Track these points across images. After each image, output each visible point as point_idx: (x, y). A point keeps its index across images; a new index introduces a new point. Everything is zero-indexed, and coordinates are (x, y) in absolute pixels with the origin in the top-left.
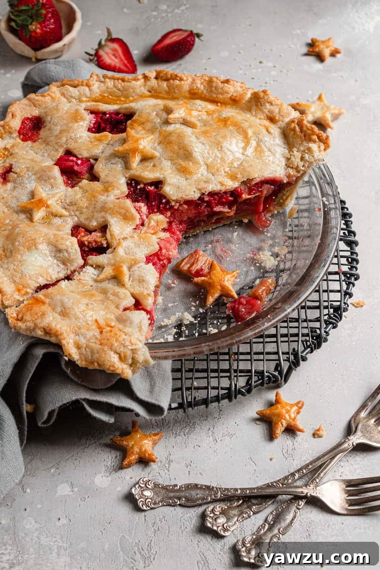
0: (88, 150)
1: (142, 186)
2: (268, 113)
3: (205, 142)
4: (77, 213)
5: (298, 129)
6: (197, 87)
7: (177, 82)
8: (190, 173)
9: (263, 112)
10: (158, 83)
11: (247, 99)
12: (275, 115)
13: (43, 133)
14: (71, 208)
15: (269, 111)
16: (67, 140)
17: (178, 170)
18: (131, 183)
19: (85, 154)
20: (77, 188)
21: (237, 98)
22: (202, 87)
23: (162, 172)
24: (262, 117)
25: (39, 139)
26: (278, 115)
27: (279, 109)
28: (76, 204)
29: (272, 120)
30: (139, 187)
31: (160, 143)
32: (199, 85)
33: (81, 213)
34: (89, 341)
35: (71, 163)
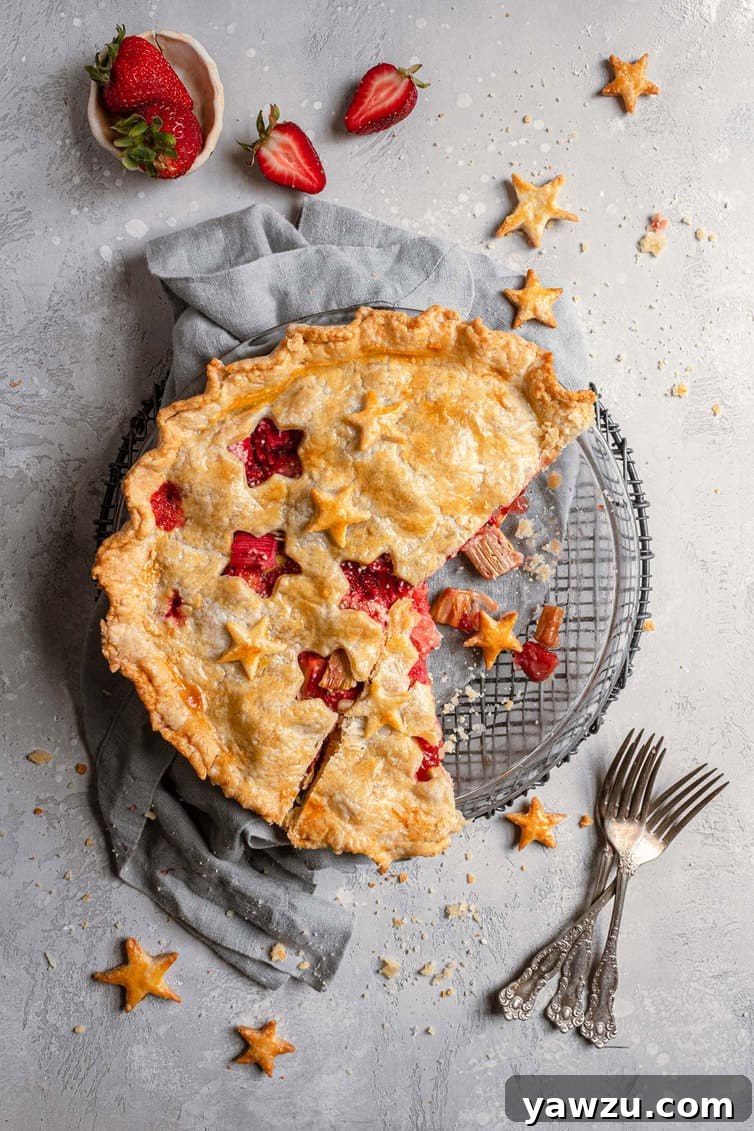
0: (266, 523)
1: (364, 568)
2: (492, 363)
3: (427, 473)
4: (297, 639)
5: (547, 398)
6: (372, 341)
7: (341, 345)
8: (422, 530)
9: (484, 364)
10: (311, 351)
11: (453, 343)
12: (503, 365)
13: (187, 507)
14: (286, 636)
15: (493, 360)
16: (230, 520)
17: (405, 529)
18: (347, 565)
19: (263, 531)
20: (279, 596)
21: (439, 345)
22: (380, 339)
23: (385, 541)
24: (486, 372)
25: (186, 519)
26: (508, 366)
27: (507, 354)
28: (290, 629)
29: (500, 372)
30: (360, 570)
31: (363, 491)
32: (374, 338)
33: (302, 639)
34: (397, 840)
35: (254, 559)
